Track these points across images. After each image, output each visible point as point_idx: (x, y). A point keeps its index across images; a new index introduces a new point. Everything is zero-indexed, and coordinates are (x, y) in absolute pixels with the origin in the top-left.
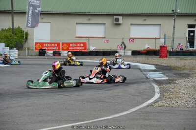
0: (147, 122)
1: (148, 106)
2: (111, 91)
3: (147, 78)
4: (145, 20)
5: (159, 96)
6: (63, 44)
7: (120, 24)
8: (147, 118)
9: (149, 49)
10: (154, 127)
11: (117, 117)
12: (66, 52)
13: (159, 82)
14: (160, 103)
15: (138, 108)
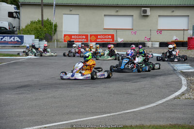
0: (173, 115)
1: (175, 98)
2: (138, 83)
3: (175, 70)
4: (173, 11)
5: (186, 88)
6: (91, 35)
7: (147, 16)
8: (173, 111)
9: (176, 40)
10: (180, 119)
11: (143, 109)
12: (94, 43)
13: (186, 74)
14: (187, 96)
15: (164, 100)
